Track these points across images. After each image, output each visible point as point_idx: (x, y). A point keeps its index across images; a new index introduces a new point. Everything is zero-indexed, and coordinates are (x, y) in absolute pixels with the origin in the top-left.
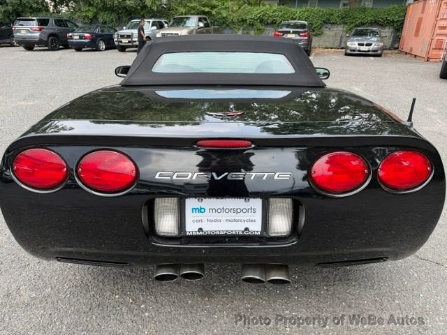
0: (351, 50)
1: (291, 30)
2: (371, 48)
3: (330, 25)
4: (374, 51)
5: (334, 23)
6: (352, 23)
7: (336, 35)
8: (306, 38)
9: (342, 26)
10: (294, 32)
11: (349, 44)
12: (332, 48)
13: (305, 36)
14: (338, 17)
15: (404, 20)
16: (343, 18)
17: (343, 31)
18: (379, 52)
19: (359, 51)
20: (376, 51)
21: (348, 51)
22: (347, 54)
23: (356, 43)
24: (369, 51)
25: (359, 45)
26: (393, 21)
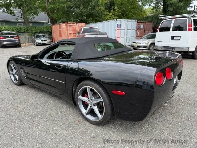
0: (39, 43)
1: (9, 36)
2: (47, 42)
3: (21, 33)
4: (48, 43)
5: (23, 32)
6: (31, 32)
7: (25, 38)
8: (17, 39)
9: (27, 33)
10: (11, 37)
11: (37, 41)
12: (25, 43)
13: (17, 38)
14: (24, 30)
15: (52, 31)
16: (27, 30)
17: (28, 36)
18: (50, 43)
19: (42, 43)
20: (49, 43)
21: (38, 44)
22: (37, 45)
23: (40, 40)
24: (46, 43)
25: (42, 41)
26: (48, 31)
